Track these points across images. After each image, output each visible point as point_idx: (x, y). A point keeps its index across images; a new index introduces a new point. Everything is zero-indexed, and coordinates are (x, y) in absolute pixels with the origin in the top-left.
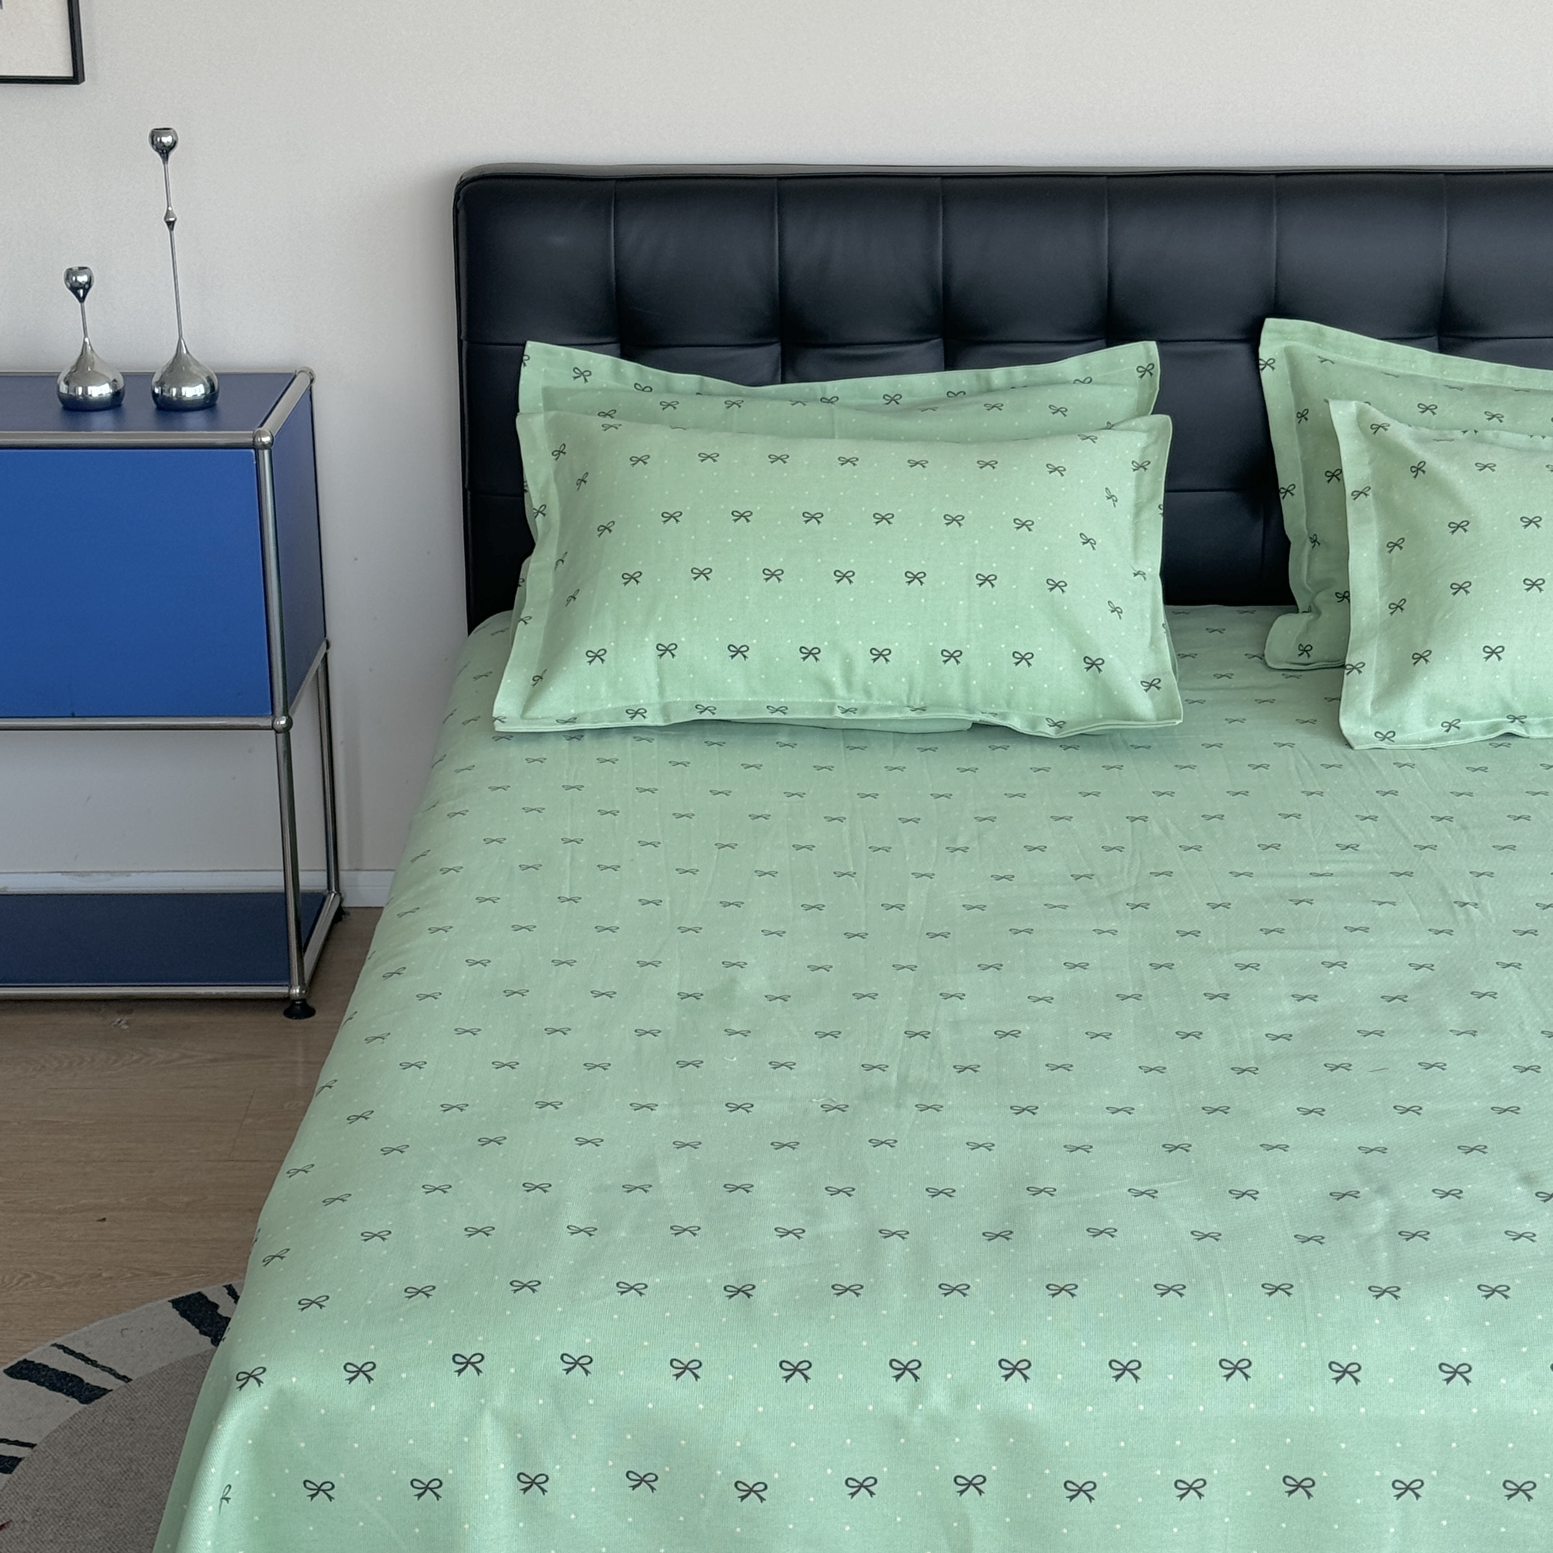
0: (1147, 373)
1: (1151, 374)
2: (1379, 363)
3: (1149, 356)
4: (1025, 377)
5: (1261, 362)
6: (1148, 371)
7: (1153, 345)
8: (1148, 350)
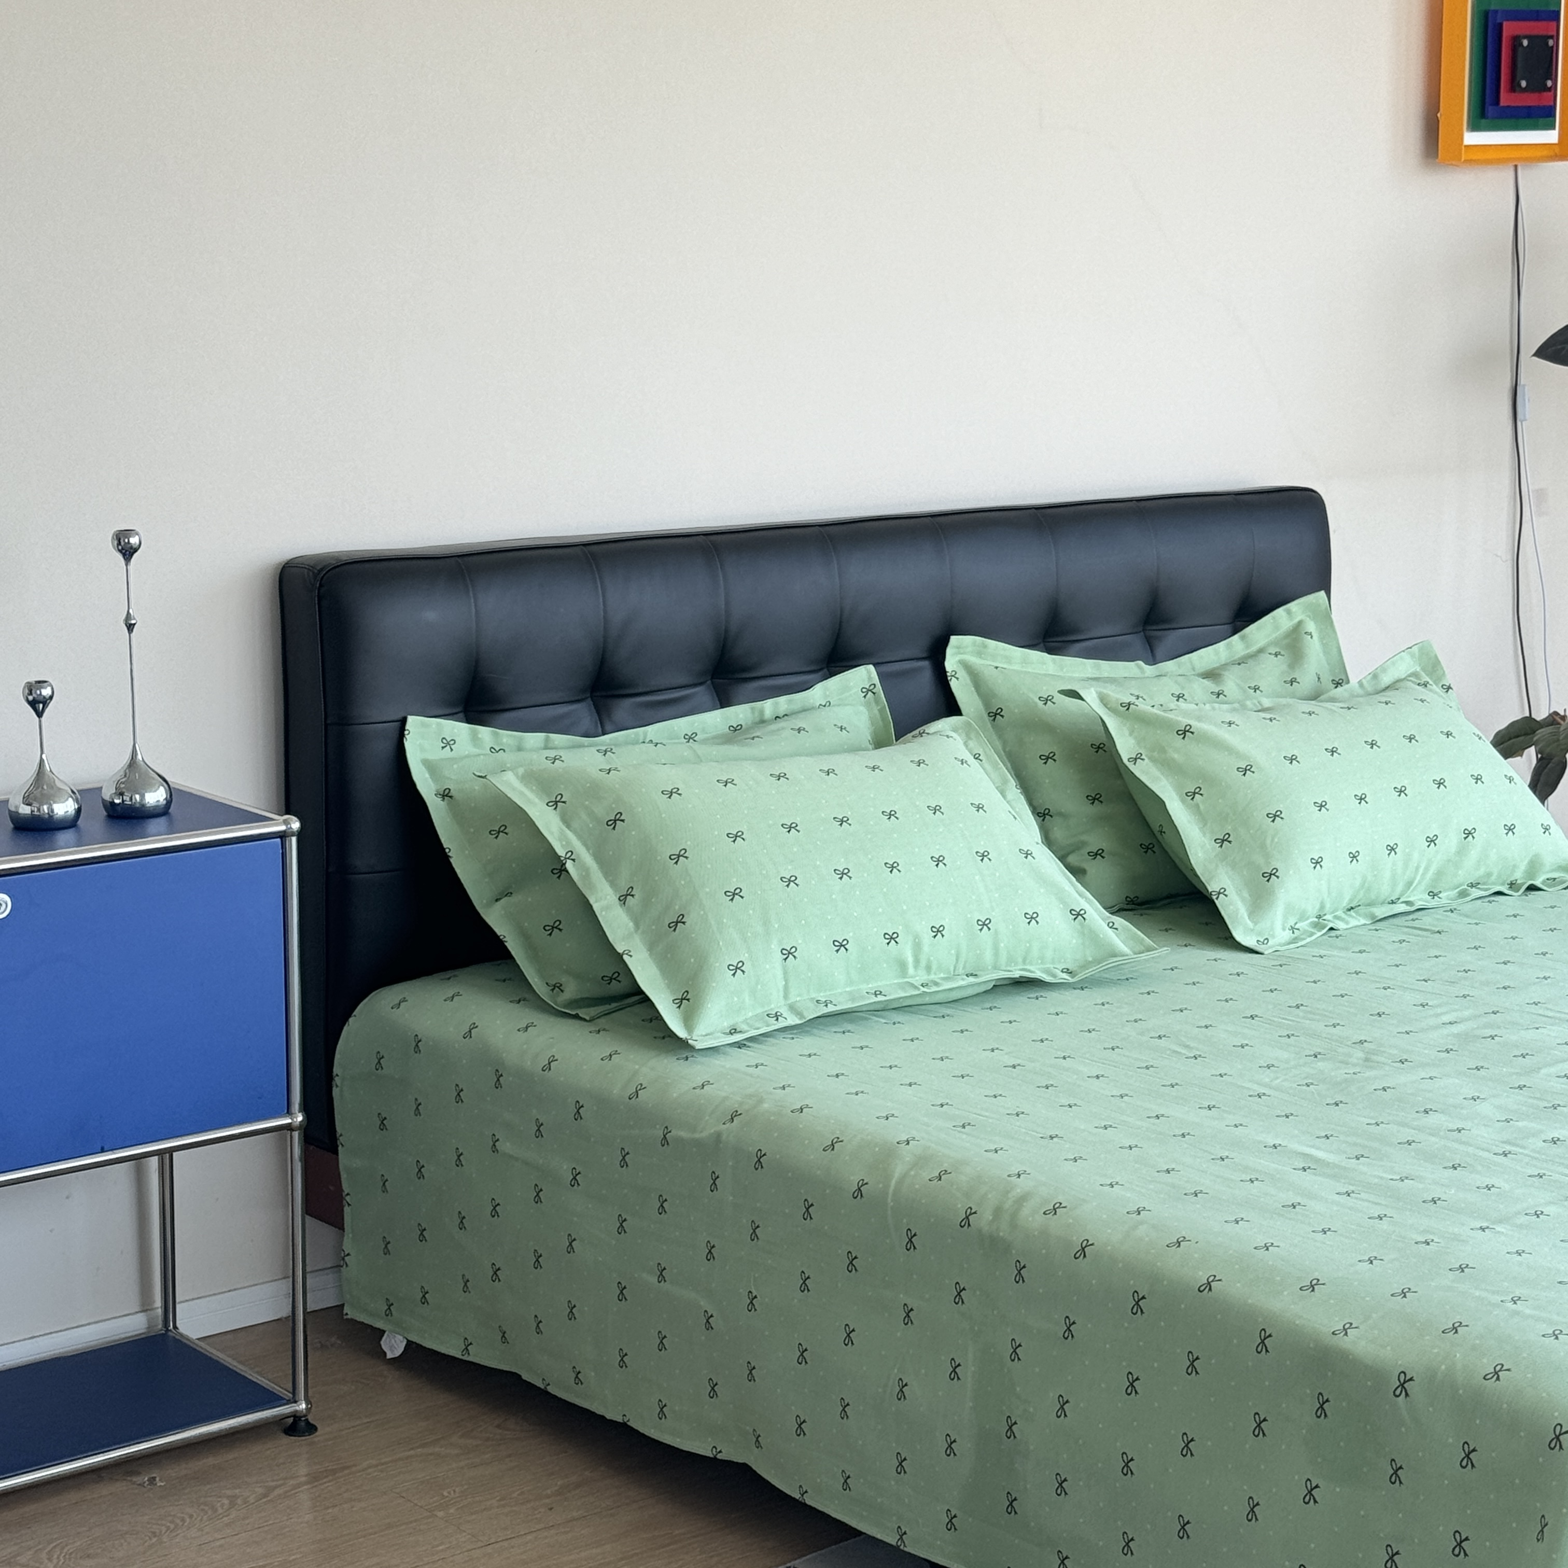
0: (870, 693)
1: (874, 693)
2: (1023, 667)
3: (870, 678)
4: (786, 706)
5: (948, 674)
6: (871, 690)
7: (871, 667)
8: (869, 672)
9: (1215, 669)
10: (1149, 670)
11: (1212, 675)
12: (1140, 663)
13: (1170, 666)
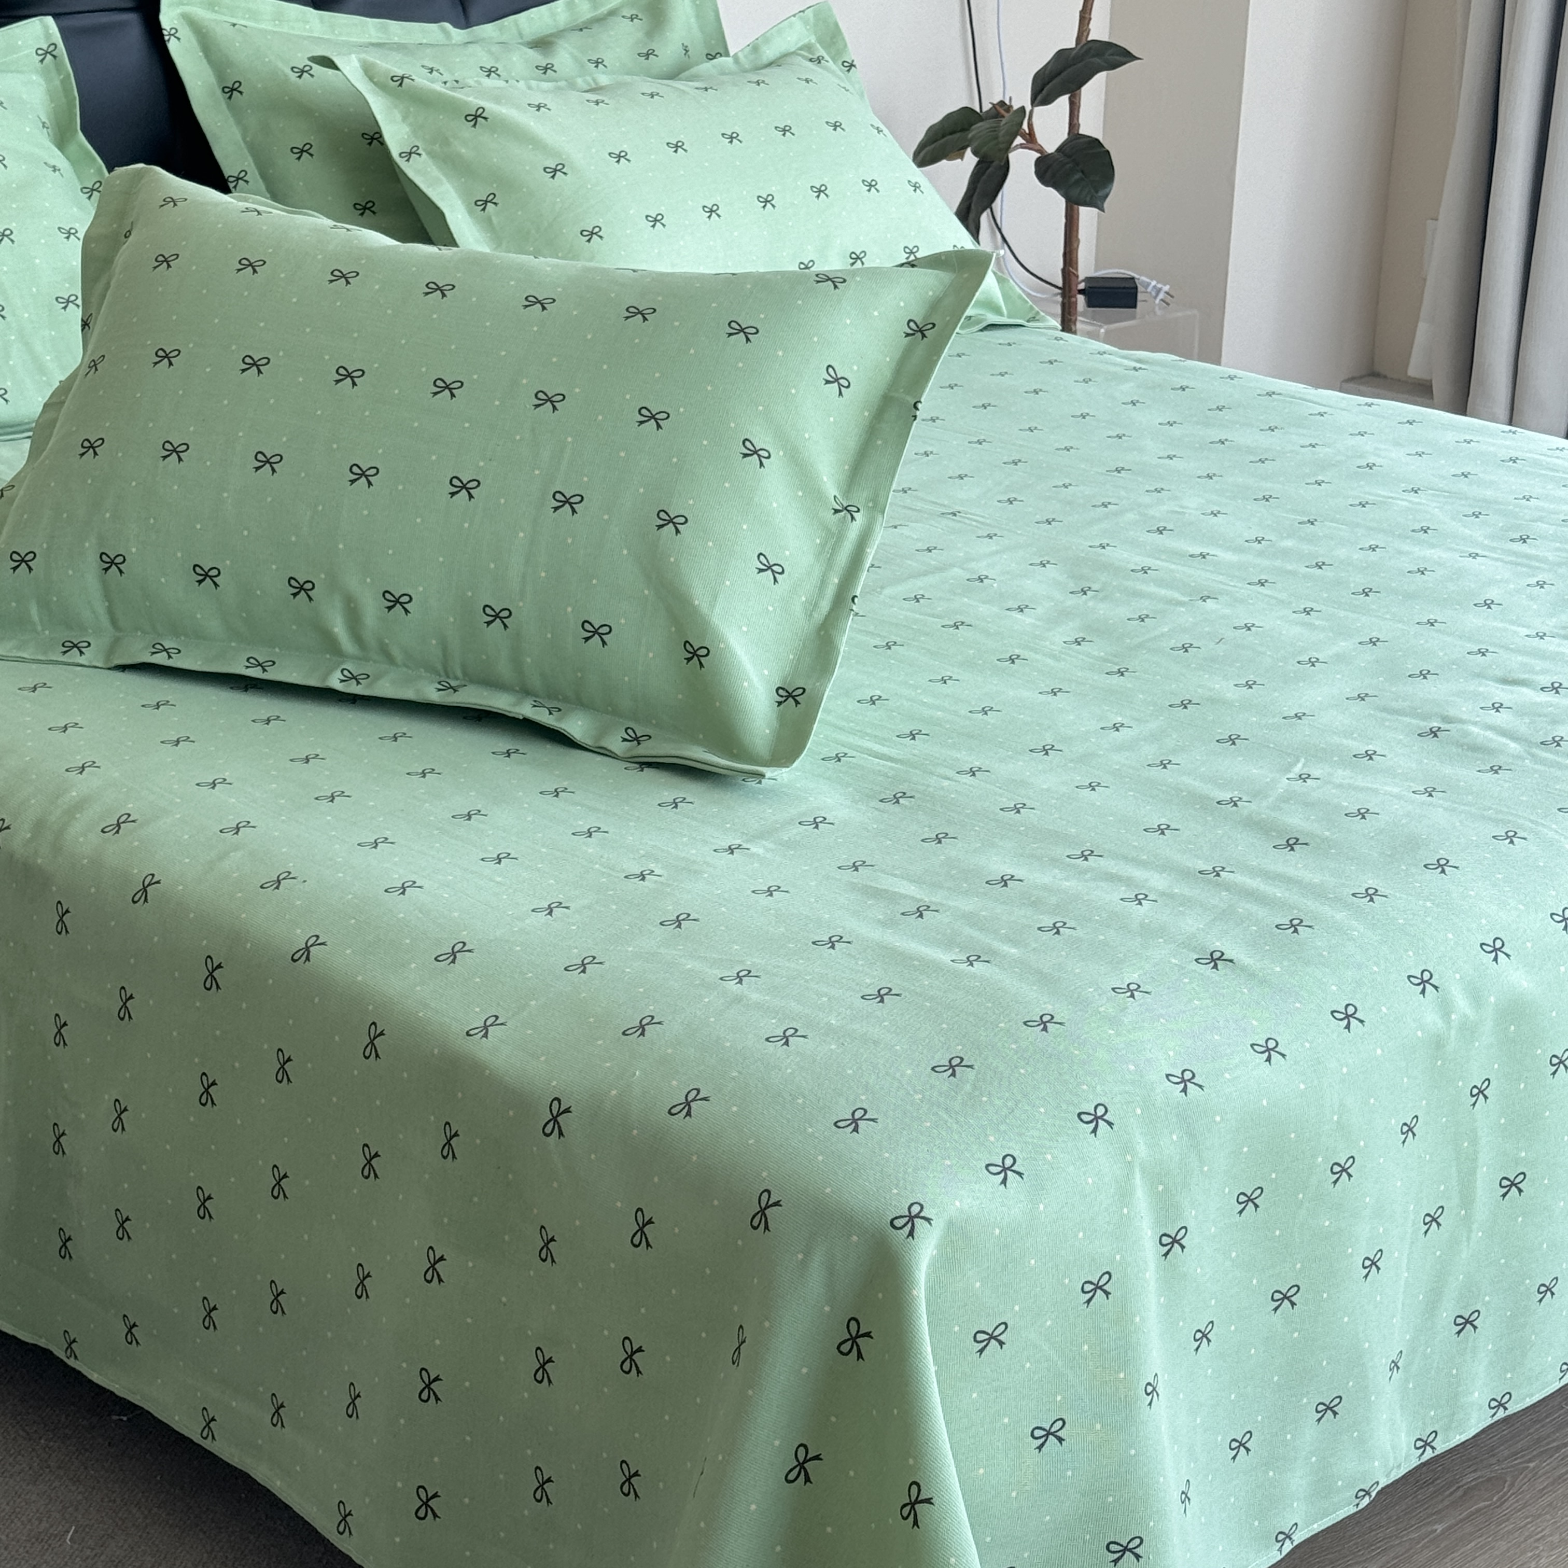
0: (49, 56)
1: (55, 57)
3: (48, 35)
5: (165, 32)
6: (50, 53)
7: (50, 20)
8: (46, 27)
9: (548, 36)
10: (458, 34)
11: (543, 44)
12: (447, 25)
13: (488, 30)
